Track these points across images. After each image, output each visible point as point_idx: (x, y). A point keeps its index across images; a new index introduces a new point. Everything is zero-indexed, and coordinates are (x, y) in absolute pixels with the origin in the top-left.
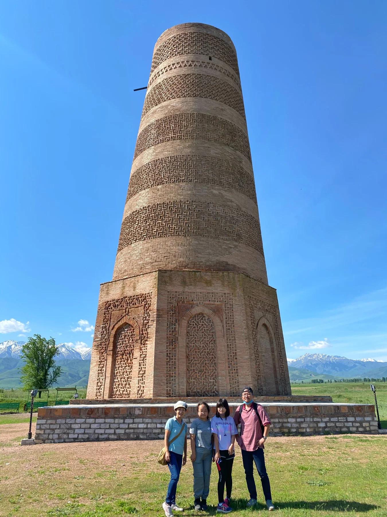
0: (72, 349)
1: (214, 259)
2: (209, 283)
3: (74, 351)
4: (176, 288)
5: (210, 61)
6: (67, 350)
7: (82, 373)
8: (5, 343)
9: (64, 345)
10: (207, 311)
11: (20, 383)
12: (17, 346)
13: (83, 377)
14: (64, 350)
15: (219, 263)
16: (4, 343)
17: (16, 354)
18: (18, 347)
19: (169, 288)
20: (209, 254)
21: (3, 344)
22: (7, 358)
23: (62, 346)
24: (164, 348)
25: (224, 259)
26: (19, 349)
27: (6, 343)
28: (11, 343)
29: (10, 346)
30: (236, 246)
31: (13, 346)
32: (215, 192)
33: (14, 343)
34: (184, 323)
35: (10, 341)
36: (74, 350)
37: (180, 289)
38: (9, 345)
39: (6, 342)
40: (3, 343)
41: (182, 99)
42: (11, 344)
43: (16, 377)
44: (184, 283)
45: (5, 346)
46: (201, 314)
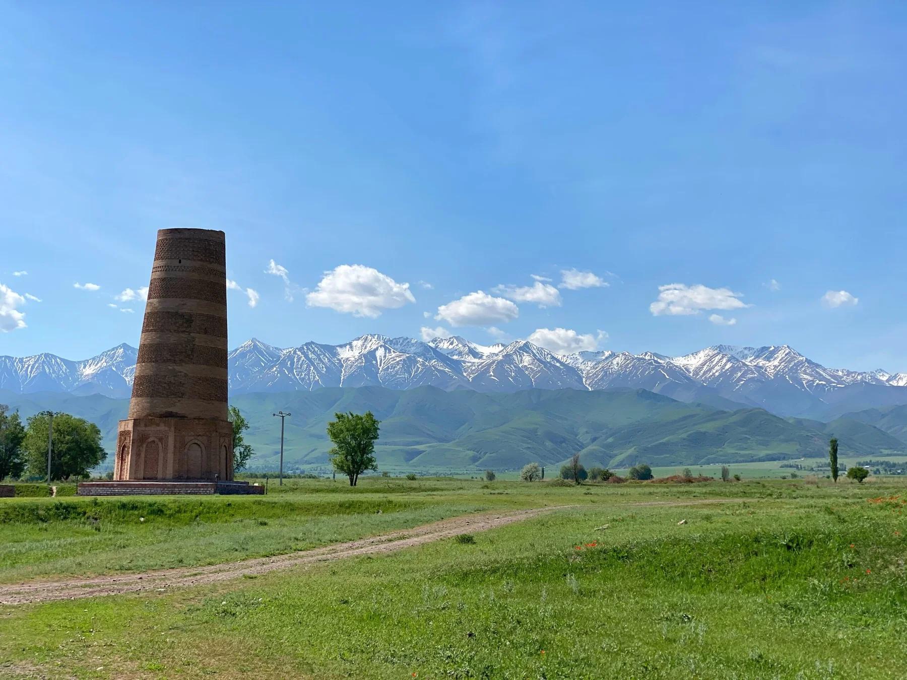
0: (553, 357)
1: (164, 410)
2: (158, 425)
3: (558, 364)
4: (142, 428)
5: (180, 265)
6: (538, 360)
7: (585, 430)
8: (357, 344)
9: (526, 345)
10: (156, 440)
11: (408, 460)
12: (390, 352)
13: (588, 445)
14: (527, 359)
15: (166, 412)
16: (354, 343)
17: (393, 376)
18: (394, 355)
19: (138, 428)
20: (162, 407)
21: (351, 347)
22: (366, 388)
23: (520, 348)
24: (134, 458)
25: (170, 410)
26: (398, 359)
27: (360, 343)
28: (372, 344)
29: (372, 353)
30: (179, 401)
31: (380, 353)
32: (170, 368)
33: (382, 343)
34: (145, 446)
35: (370, 337)
36: (558, 361)
37: (143, 428)
38: (368, 349)
39: (359, 339)
40: (350, 344)
41: (162, 299)
42: (374, 347)
43: (395, 444)
44: (146, 426)
45: (356, 353)
46: (154, 441)
